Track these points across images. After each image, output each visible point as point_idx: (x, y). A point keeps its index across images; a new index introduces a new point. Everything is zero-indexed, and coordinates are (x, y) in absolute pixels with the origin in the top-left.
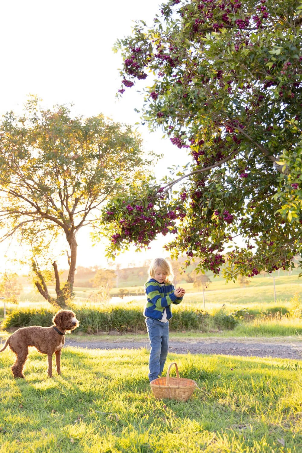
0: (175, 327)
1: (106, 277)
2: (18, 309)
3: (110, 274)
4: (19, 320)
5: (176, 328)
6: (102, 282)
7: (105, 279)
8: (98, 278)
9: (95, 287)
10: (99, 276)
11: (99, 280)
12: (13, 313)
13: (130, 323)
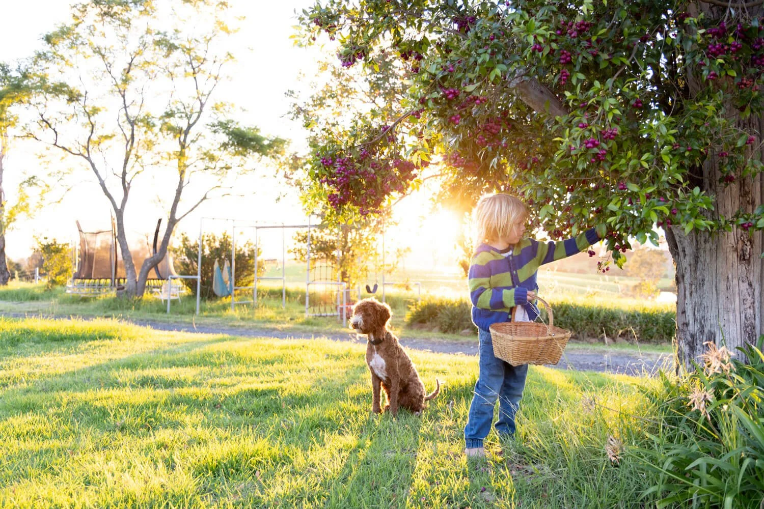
0: (650, 336)
1: (648, 260)
2: (427, 299)
3: (656, 256)
4: (426, 314)
5: (652, 338)
6: (643, 269)
7: (648, 263)
8: (636, 261)
9: (631, 276)
10: (638, 259)
11: (637, 265)
12: (419, 303)
13: (575, 327)
